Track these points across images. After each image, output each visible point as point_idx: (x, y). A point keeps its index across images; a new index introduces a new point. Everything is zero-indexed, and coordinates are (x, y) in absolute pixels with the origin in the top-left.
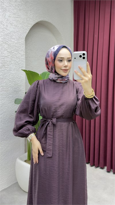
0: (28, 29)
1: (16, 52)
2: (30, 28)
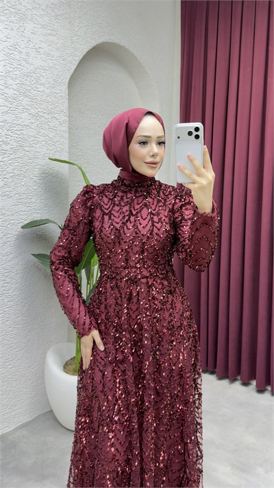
0: (74, 62)
1: (48, 116)
2: (78, 59)
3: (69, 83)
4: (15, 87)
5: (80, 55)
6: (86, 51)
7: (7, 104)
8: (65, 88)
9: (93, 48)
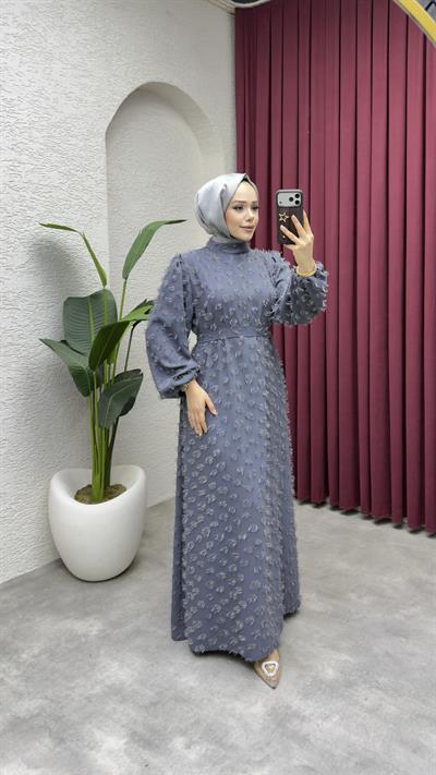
0: (112, 108)
1: (81, 175)
2: (117, 104)
3: (107, 133)
4: (42, 141)
5: (120, 100)
6: (128, 93)
7: (32, 161)
8: (101, 140)
9: (137, 90)
